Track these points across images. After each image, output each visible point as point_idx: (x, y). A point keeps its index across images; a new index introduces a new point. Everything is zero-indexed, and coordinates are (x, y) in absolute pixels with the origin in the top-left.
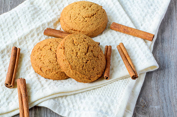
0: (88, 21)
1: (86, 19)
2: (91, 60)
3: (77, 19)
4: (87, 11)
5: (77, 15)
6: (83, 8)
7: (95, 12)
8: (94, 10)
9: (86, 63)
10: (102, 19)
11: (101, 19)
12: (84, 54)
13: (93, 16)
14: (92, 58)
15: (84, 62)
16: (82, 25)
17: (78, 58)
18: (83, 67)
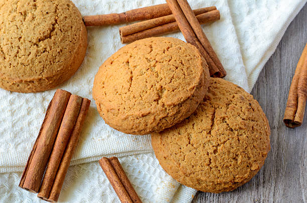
0: (48, 49)
1: (42, 44)
2: (225, 142)
3: (22, 52)
4: (35, 22)
5: (16, 43)
6: (22, 18)
7: (53, 17)
8: (47, 13)
9: (215, 151)
10: (74, 27)
11: (73, 29)
12: (205, 133)
13: (54, 29)
14: (227, 138)
15: (210, 151)
16: (40, 62)
17: (195, 146)
18: (210, 163)
